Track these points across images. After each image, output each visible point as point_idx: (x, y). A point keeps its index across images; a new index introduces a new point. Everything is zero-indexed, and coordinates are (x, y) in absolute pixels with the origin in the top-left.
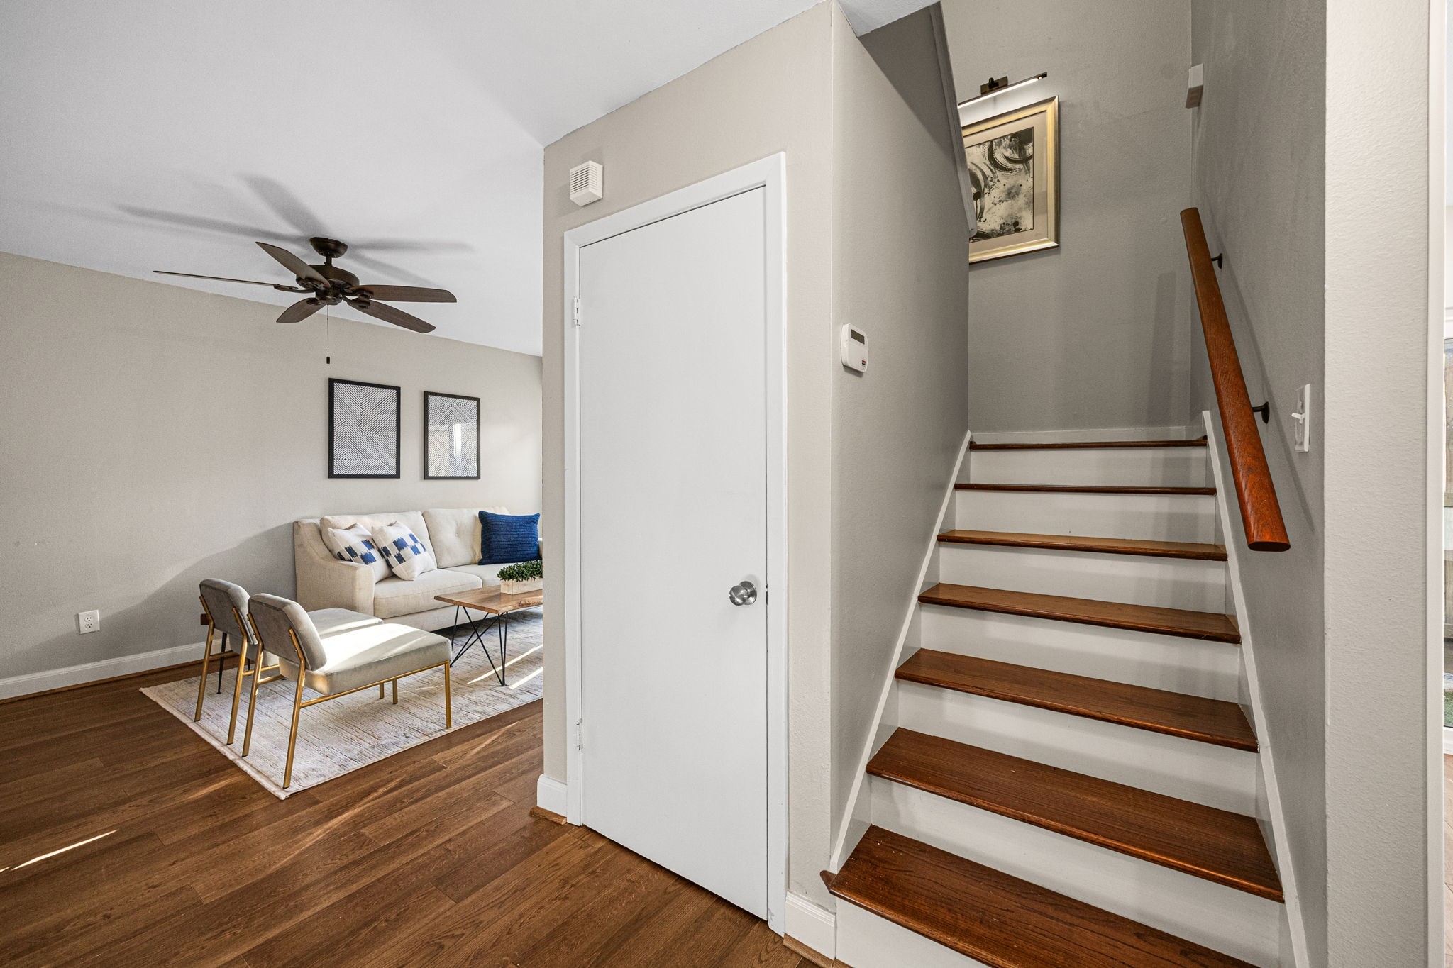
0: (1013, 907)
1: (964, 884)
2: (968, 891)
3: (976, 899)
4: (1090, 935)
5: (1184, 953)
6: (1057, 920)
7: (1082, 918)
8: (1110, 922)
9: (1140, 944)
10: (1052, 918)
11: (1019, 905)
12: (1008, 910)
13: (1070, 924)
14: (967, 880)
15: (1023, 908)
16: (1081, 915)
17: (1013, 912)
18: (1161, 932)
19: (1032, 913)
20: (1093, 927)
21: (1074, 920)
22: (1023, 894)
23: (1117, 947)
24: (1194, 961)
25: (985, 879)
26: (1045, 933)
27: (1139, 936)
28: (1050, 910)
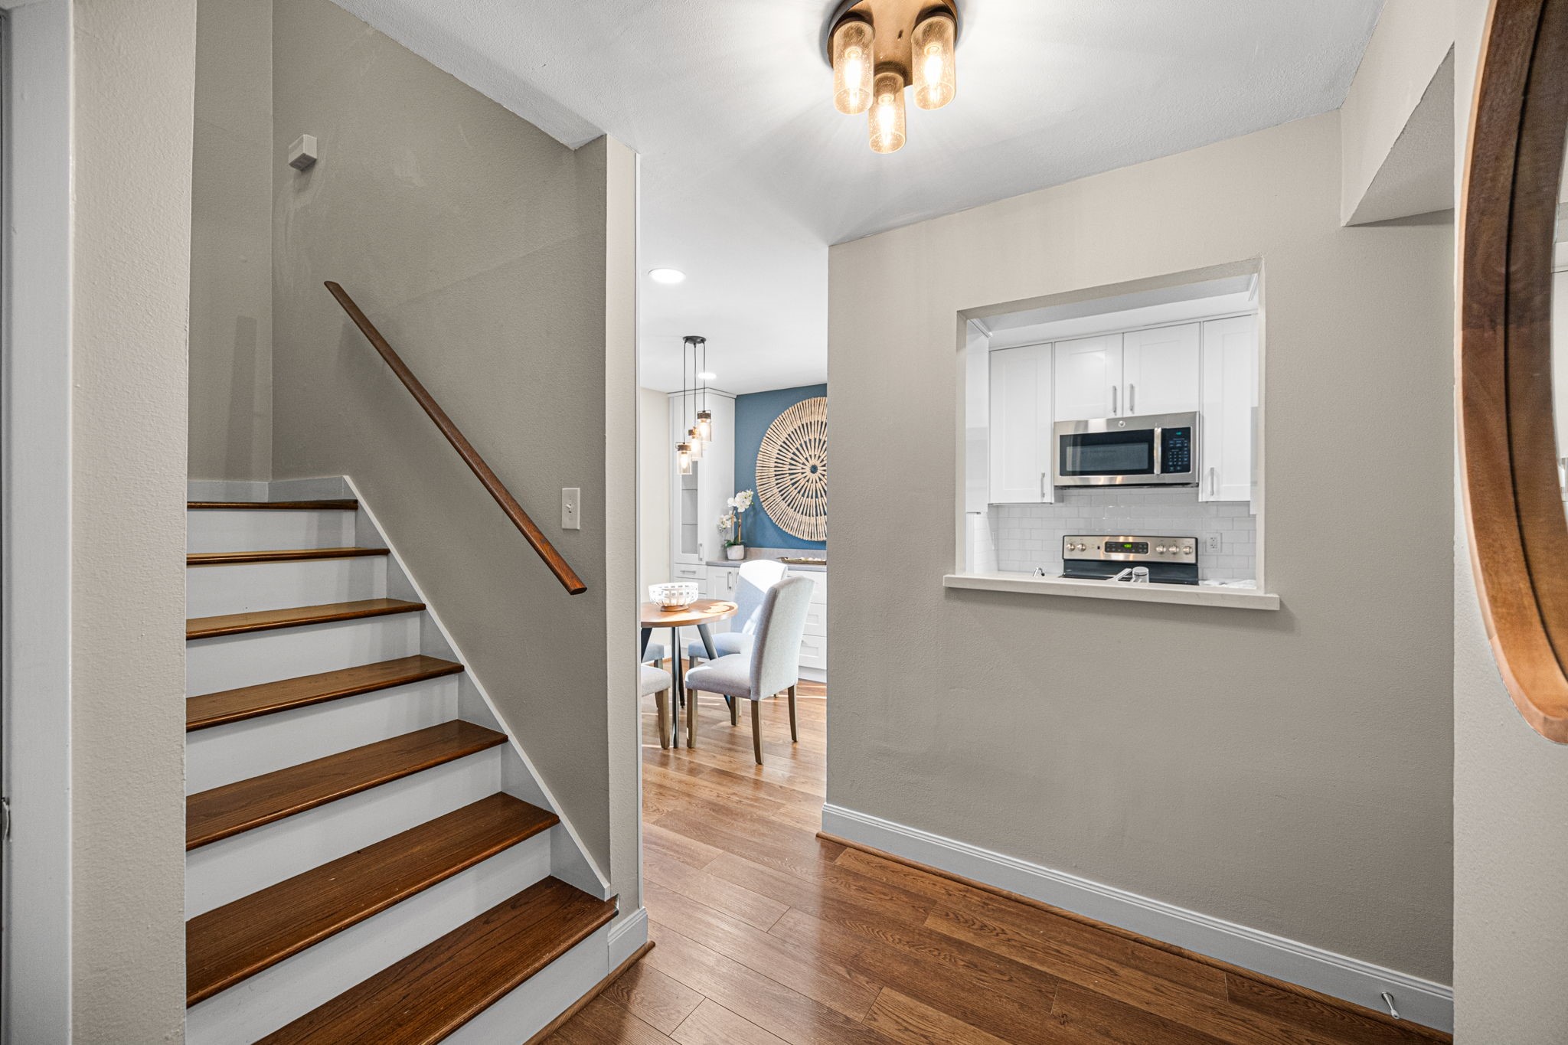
0: (404, 991)
1: (347, 1022)
2: (357, 1022)
3: (372, 1019)
4: (467, 951)
5: (514, 907)
6: (440, 965)
7: (450, 947)
8: (465, 932)
9: (492, 926)
10: (435, 968)
11: (405, 986)
12: (404, 998)
13: (450, 958)
14: (343, 1018)
15: (411, 985)
16: (447, 947)
17: (409, 994)
18: (492, 909)
19: (421, 980)
20: (462, 945)
21: (448, 954)
22: (398, 978)
23: (486, 941)
24: (521, 905)
25: (357, 1001)
26: (444, 980)
27: (487, 922)
28: (428, 966)
